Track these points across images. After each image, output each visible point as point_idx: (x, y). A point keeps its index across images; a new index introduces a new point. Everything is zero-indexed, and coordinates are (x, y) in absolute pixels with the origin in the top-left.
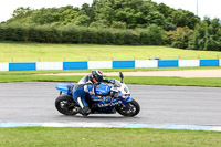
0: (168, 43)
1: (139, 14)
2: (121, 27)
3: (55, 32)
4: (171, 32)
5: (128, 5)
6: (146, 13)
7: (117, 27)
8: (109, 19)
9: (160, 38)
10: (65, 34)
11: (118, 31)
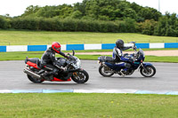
0: (139, 31)
1: (117, 10)
2: (105, 19)
3: (58, 23)
4: (141, 23)
5: (109, 4)
6: (122, 10)
7: (102, 19)
8: (96, 14)
9: (133, 27)
10: (65, 24)
11: (103, 22)
